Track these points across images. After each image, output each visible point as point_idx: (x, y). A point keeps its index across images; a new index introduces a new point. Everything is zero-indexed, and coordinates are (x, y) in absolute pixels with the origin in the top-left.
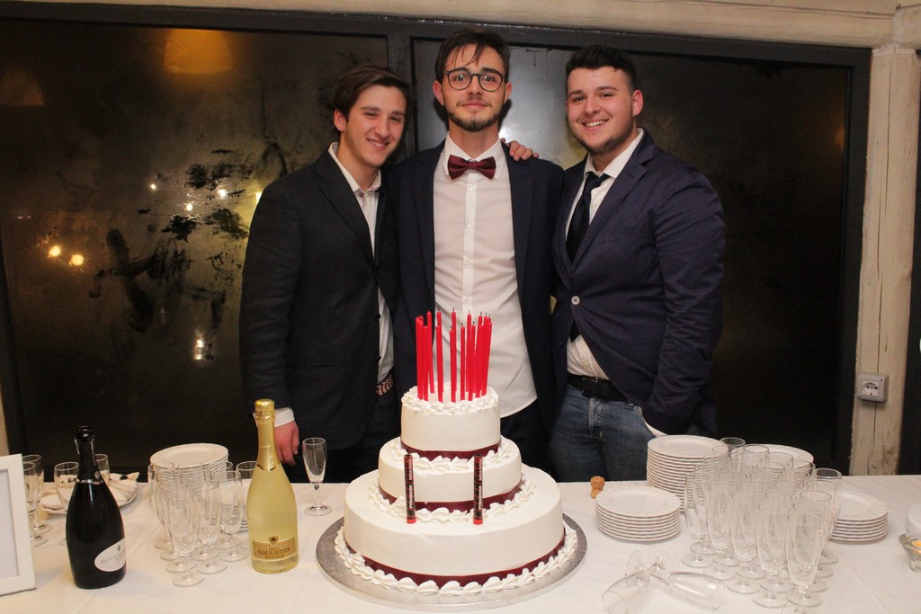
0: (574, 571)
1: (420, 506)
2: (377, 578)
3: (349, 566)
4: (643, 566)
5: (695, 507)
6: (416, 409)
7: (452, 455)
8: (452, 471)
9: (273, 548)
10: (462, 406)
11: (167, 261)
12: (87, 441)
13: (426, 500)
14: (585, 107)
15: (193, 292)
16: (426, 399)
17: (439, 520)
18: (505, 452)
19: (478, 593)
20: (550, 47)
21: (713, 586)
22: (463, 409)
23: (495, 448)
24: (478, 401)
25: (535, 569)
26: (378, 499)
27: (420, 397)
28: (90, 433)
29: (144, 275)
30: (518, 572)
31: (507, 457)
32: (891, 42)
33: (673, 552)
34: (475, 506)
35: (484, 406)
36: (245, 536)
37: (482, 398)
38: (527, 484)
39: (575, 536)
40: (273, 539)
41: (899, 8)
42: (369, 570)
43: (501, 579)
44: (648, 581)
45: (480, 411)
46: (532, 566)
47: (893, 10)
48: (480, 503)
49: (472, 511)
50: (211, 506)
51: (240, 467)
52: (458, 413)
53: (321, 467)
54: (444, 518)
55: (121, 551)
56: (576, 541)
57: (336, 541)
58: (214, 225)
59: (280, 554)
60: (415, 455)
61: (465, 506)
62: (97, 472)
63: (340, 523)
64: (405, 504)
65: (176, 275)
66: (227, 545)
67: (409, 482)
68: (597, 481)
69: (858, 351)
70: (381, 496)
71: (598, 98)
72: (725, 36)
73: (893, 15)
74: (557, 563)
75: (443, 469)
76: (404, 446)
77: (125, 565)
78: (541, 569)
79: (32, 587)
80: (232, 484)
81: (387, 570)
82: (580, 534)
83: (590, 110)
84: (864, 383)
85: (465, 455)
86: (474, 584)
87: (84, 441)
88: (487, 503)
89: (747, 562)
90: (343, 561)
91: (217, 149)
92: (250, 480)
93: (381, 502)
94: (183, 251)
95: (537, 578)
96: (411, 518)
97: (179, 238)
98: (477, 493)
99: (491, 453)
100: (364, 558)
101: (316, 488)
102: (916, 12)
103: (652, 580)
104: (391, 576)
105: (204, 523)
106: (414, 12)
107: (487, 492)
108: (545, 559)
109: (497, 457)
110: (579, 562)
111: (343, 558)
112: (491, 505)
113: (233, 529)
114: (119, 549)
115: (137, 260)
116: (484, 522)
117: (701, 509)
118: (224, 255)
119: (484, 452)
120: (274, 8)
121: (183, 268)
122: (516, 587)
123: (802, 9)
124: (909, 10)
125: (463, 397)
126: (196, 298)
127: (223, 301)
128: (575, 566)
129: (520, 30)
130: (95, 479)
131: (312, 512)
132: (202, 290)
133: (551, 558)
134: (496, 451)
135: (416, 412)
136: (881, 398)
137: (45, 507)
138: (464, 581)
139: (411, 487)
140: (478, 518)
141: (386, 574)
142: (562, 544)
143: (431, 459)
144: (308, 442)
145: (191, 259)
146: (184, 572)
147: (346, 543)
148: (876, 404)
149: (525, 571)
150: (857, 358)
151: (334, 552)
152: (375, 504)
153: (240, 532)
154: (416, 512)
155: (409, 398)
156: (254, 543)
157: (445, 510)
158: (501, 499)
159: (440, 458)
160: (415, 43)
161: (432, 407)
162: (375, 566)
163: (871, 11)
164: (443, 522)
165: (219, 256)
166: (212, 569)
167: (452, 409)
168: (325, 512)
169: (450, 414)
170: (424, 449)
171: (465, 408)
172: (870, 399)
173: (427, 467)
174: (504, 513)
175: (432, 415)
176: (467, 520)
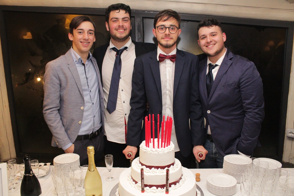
1: (146, 186)
6: (145, 151)
8: (158, 174)
10: (162, 150)
12: (27, 161)
13: (148, 184)
14: (207, 40)
16: (149, 147)
17: (153, 192)
18: (176, 166)
20: (188, 21)
22: (162, 151)
23: (173, 164)
24: (168, 148)
27: (146, 146)
28: (29, 158)
31: (177, 167)
34: (166, 186)
35: (169, 150)
37: (169, 146)
38: (184, 175)
39: (200, 194)
40: (94, 195)
45: (168, 152)
48: (168, 187)
49: (165, 188)
52: (160, 153)
54: (155, 191)
57: (116, 194)
60: (144, 167)
61: (162, 186)
62: (31, 171)
63: (117, 186)
64: (141, 185)
67: (142, 178)
69: (286, 121)
70: (132, 180)
71: (211, 37)
72: (247, 17)
75: (154, 173)
76: (140, 163)
82: (202, 193)
83: (209, 41)
84: (289, 132)
85: (163, 168)
88: (170, 185)
93: (132, 183)
96: (143, 191)
98: (167, 183)
99: (172, 166)
101: (110, 171)
106: (143, 9)
107: (170, 181)
109: (174, 168)
112: (172, 186)
116: (169, 192)
119: (169, 166)
120: (98, 8)
123: (272, 9)
125: (162, 147)
130: (31, 174)
131: (108, 180)
135: (145, 152)
137: (18, 177)
139: (143, 180)
140: (167, 192)
143: (150, 169)
147: (119, 195)
148: (292, 139)
150: (286, 123)
152: (130, 183)
155: (142, 146)
157: (155, 188)
158: (175, 183)
159: (153, 168)
160: (144, 19)
161: (151, 151)
167: (158, 151)
168: (112, 180)
169: (157, 153)
170: (148, 165)
171: (163, 151)
172: (291, 137)
173: (149, 171)
174: (176, 189)
175: (151, 153)
176: (163, 192)
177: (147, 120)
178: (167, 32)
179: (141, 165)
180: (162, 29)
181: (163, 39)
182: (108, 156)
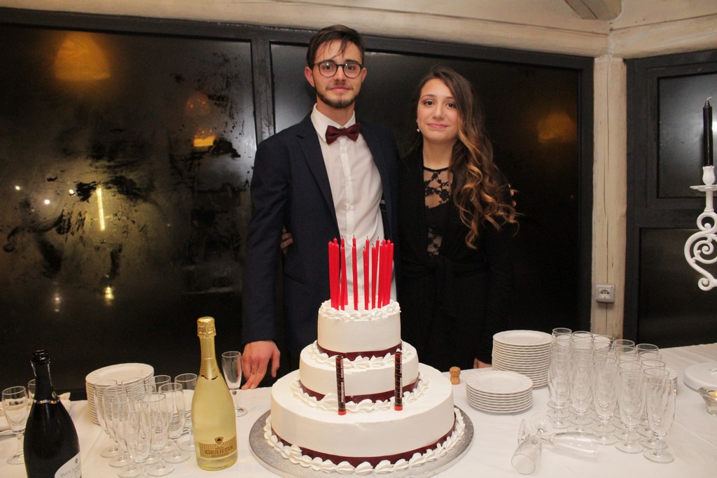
1: (348, 399)
2: (317, 465)
3: (286, 457)
6: (337, 318)
7: (369, 354)
8: (371, 368)
9: (218, 448)
10: (377, 313)
11: (72, 220)
12: (43, 364)
13: (352, 394)
16: (343, 309)
17: (366, 410)
19: (406, 468)
24: (389, 308)
25: (445, 443)
26: (303, 396)
27: (337, 308)
28: (47, 357)
29: (54, 230)
30: (433, 447)
32: (606, 53)
34: (395, 395)
37: (388, 305)
40: (219, 440)
41: (611, 30)
42: (307, 458)
43: (422, 455)
45: (390, 316)
46: (443, 439)
47: (607, 31)
48: (401, 390)
49: (393, 398)
51: (178, 379)
52: (373, 319)
53: (237, 378)
57: (266, 436)
58: (113, 189)
59: (225, 452)
61: (385, 396)
64: (336, 400)
65: (80, 231)
67: (340, 379)
69: (592, 269)
70: (306, 394)
72: (501, 46)
73: (607, 35)
74: (458, 436)
75: (364, 367)
76: (323, 350)
77: (81, 476)
78: (450, 443)
81: (325, 457)
84: (600, 290)
85: (381, 354)
86: (402, 461)
87: (40, 364)
90: (278, 453)
91: (115, 128)
93: (309, 400)
94: (86, 211)
95: (447, 450)
96: (342, 410)
97: (83, 200)
98: (398, 383)
100: (301, 448)
101: (235, 393)
102: (622, 33)
104: (329, 462)
107: (405, 382)
108: (450, 434)
109: (403, 354)
111: (278, 450)
114: (76, 462)
115: (47, 219)
116: (404, 407)
119: (393, 350)
122: (435, 460)
123: (550, 28)
124: (618, 32)
125: (374, 307)
126: (97, 249)
127: (120, 250)
132: (103, 242)
133: (453, 433)
135: (338, 320)
136: (612, 300)
138: (393, 459)
139: (342, 383)
140: (399, 405)
141: (324, 460)
143: (352, 360)
144: (226, 355)
147: (277, 437)
148: (606, 305)
150: (593, 274)
151: (268, 446)
154: (346, 404)
156: (200, 444)
157: (369, 401)
158: (410, 388)
159: (359, 358)
161: (352, 316)
162: (312, 454)
163: (595, 31)
164: (369, 412)
167: (367, 316)
169: (367, 320)
171: (379, 314)
172: (605, 301)
173: (350, 365)
174: (416, 400)
175: (352, 322)
176: (389, 408)
178: (340, 74)
179: (328, 354)
180: (328, 68)
181: (331, 89)
182: (228, 355)
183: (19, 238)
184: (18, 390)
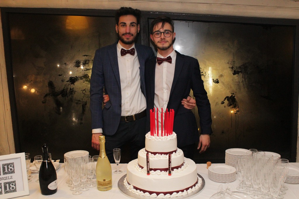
0: (201, 191)
1: (151, 169)
2: (137, 192)
3: (128, 189)
4: (223, 189)
5: (240, 172)
6: (150, 139)
7: (161, 153)
8: (161, 158)
9: (104, 183)
10: (165, 138)
11: (68, 91)
13: (153, 168)
15: (76, 101)
16: (153, 136)
17: (157, 174)
18: (178, 153)
19: (170, 197)
20: (193, 21)
21: (245, 196)
23: (175, 151)
24: (170, 136)
26: (138, 167)
27: (151, 135)
28: (47, 146)
29: (60, 96)
30: (182, 191)
31: (179, 154)
33: (233, 186)
34: (169, 170)
35: (172, 138)
36: (95, 180)
37: (171, 135)
38: (186, 163)
40: (104, 180)
42: (135, 190)
43: (177, 193)
44: (225, 194)
45: (170, 139)
46: (187, 189)
48: (170, 169)
49: (168, 171)
50: (84, 170)
51: (93, 157)
52: (163, 140)
53: (119, 158)
54: (159, 174)
55: (56, 183)
56: (202, 182)
57: (124, 181)
58: (83, 80)
59: (106, 185)
60: (150, 153)
61: (165, 170)
62: (49, 158)
63: (125, 176)
64: (147, 169)
65: (71, 96)
66: (89, 182)
67: (148, 162)
68: (209, 163)
72: (252, 16)
74: (195, 188)
75: (159, 158)
76: (146, 151)
77: (57, 188)
78: (190, 190)
79: (28, 194)
80: (91, 163)
81: (141, 190)
82: (203, 180)
85: (166, 153)
86: (169, 195)
87: (45, 148)
88: (173, 169)
89: (257, 189)
90: (126, 187)
91: (84, 55)
92: (97, 162)
93: (139, 169)
94: (73, 88)
95: (189, 193)
96: (148, 173)
97: (72, 84)
98: (169, 165)
99: (174, 153)
100: (133, 186)
101: (118, 165)
103: (226, 194)
104: (142, 192)
105: (82, 175)
106: (148, 10)
107: (173, 165)
108: (191, 187)
109: (176, 154)
110: (202, 188)
111: (126, 186)
113: (92, 177)
115: (58, 91)
116: (172, 175)
117: (242, 172)
118: (86, 89)
119: (172, 152)
120: (103, 9)
121: (73, 94)
122: (182, 196)
123: (278, 7)
125: (165, 135)
126: (77, 103)
127: (86, 104)
128: (201, 190)
129: (184, 15)
130: (48, 160)
131: (116, 172)
132: (79, 101)
133: (193, 187)
134: (176, 152)
137: (31, 170)
138: (165, 193)
139: (148, 163)
140: (170, 174)
141: (140, 191)
142: (197, 183)
143: (155, 155)
145: (76, 91)
146: (76, 190)
147: (127, 182)
149: (185, 191)
151: (124, 185)
152: (137, 169)
153: (93, 178)
154: (150, 172)
155: (148, 135)
156: (98, 181)
157: (159, 171)
158: (177, 168)
159: (158, 154)
160: (149, 19)
161: (155, 138)
162: (137, 189)
164: (159, 175)
165: (85, 90)
166: (84, 189)
168: (120, 172)
169: (161, 140)
170: (152, 151)
174: (178, 172)
175: (155, 140)
176: (166, 174)
177: (152, 111)
178: (162, 36)
181: (160, 42)
182: (116, 150)
183: (48, 98)
184: (40, 157)
